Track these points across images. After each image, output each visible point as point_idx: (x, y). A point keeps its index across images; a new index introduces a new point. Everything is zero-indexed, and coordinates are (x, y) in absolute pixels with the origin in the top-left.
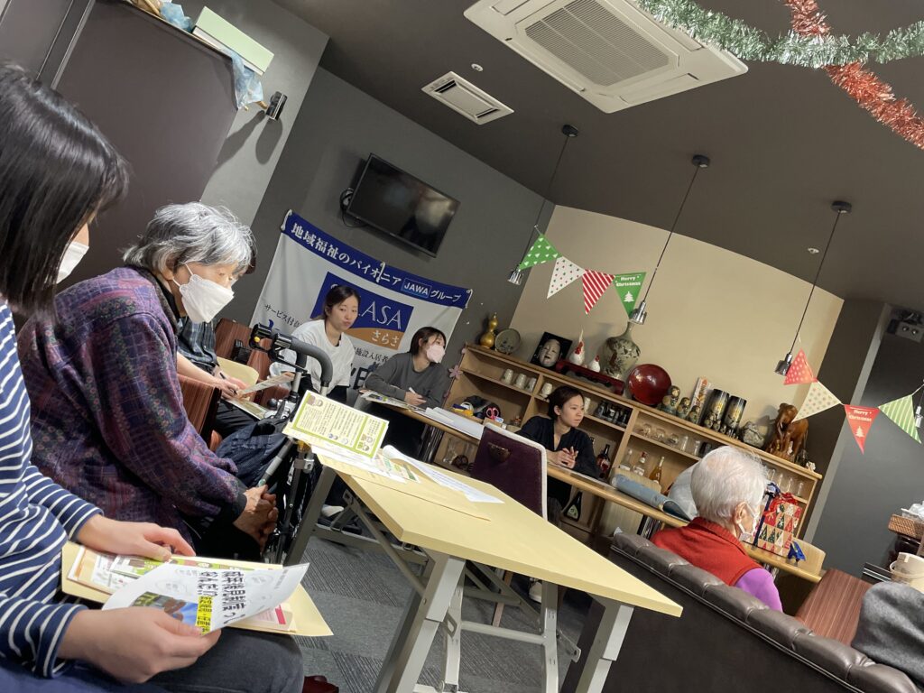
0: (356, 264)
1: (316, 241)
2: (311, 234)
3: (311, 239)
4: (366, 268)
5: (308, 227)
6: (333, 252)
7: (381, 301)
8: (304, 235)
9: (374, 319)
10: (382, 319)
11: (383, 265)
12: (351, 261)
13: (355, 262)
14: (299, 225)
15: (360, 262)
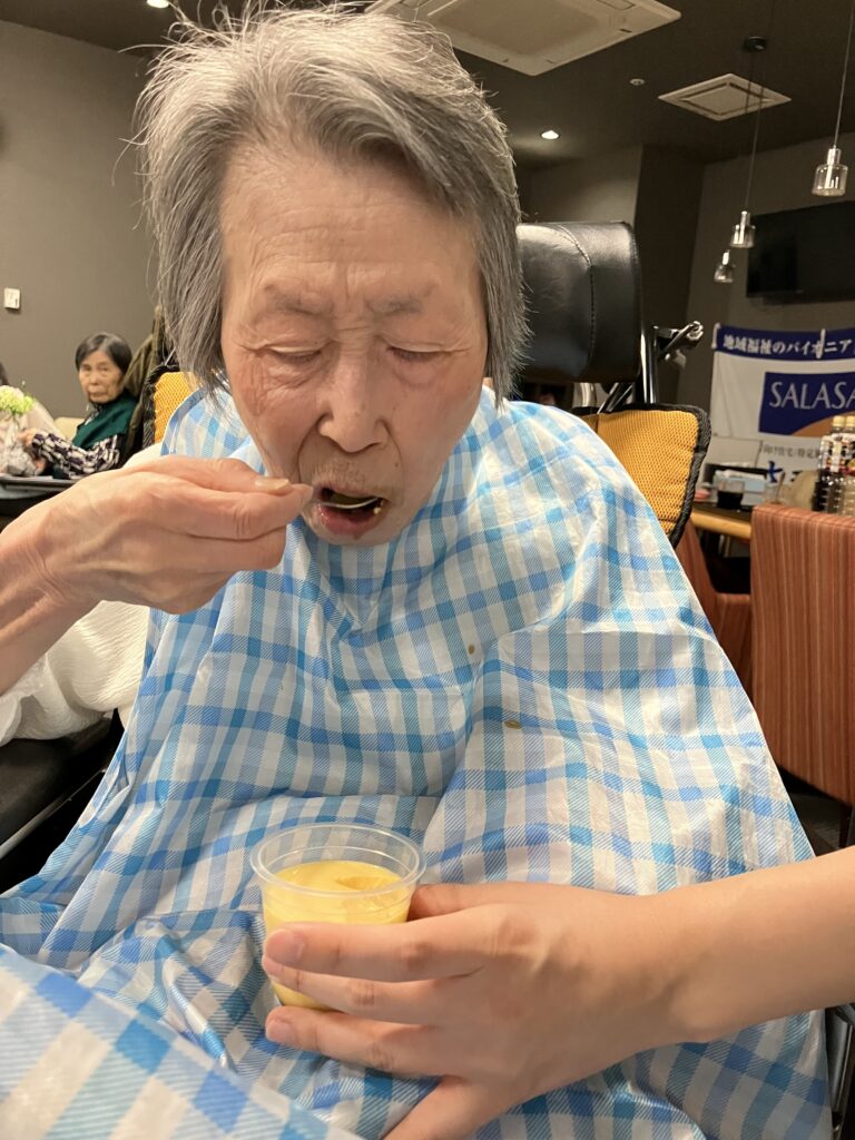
0: (793, 349)
1: (748, 343)
2: (741, 339)
3: (741, 344)
4: (805, 348)
5: (739, 333)
6: (766, 347)
7: (831, 379)
8: (735, 344)
9: (828, 405)
10: (838, 402)
11: (823, 333)
12: (787, 347)
13: (791, 347)
14: (728, 334)
15: (796, 342)
